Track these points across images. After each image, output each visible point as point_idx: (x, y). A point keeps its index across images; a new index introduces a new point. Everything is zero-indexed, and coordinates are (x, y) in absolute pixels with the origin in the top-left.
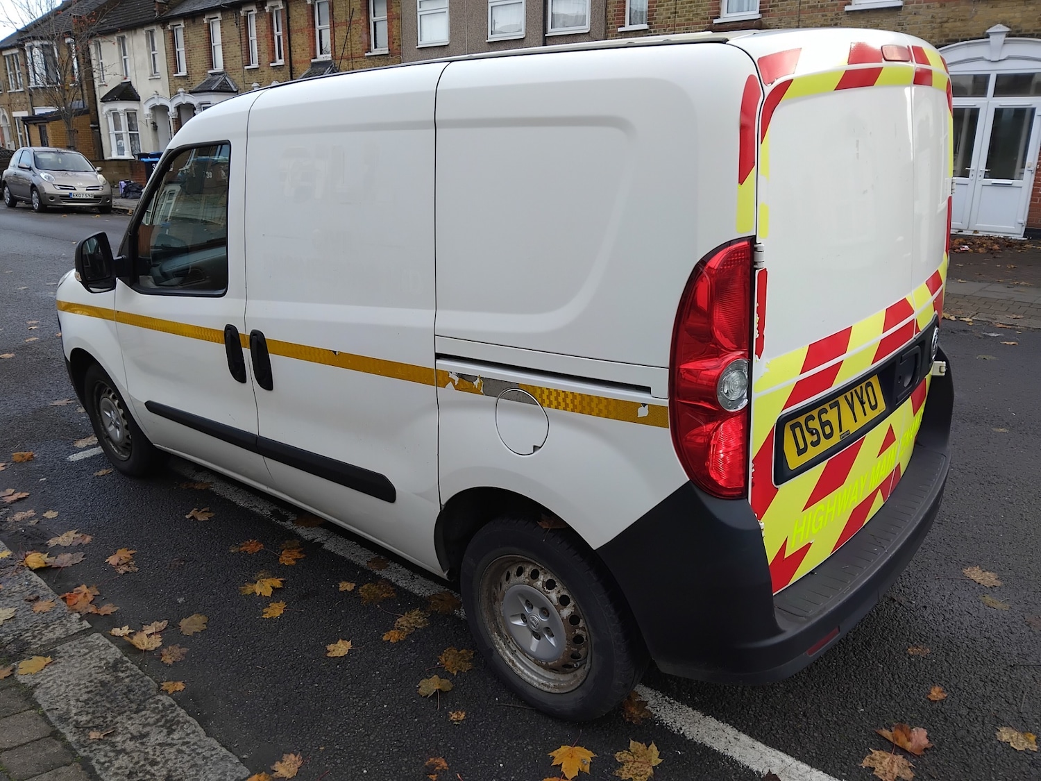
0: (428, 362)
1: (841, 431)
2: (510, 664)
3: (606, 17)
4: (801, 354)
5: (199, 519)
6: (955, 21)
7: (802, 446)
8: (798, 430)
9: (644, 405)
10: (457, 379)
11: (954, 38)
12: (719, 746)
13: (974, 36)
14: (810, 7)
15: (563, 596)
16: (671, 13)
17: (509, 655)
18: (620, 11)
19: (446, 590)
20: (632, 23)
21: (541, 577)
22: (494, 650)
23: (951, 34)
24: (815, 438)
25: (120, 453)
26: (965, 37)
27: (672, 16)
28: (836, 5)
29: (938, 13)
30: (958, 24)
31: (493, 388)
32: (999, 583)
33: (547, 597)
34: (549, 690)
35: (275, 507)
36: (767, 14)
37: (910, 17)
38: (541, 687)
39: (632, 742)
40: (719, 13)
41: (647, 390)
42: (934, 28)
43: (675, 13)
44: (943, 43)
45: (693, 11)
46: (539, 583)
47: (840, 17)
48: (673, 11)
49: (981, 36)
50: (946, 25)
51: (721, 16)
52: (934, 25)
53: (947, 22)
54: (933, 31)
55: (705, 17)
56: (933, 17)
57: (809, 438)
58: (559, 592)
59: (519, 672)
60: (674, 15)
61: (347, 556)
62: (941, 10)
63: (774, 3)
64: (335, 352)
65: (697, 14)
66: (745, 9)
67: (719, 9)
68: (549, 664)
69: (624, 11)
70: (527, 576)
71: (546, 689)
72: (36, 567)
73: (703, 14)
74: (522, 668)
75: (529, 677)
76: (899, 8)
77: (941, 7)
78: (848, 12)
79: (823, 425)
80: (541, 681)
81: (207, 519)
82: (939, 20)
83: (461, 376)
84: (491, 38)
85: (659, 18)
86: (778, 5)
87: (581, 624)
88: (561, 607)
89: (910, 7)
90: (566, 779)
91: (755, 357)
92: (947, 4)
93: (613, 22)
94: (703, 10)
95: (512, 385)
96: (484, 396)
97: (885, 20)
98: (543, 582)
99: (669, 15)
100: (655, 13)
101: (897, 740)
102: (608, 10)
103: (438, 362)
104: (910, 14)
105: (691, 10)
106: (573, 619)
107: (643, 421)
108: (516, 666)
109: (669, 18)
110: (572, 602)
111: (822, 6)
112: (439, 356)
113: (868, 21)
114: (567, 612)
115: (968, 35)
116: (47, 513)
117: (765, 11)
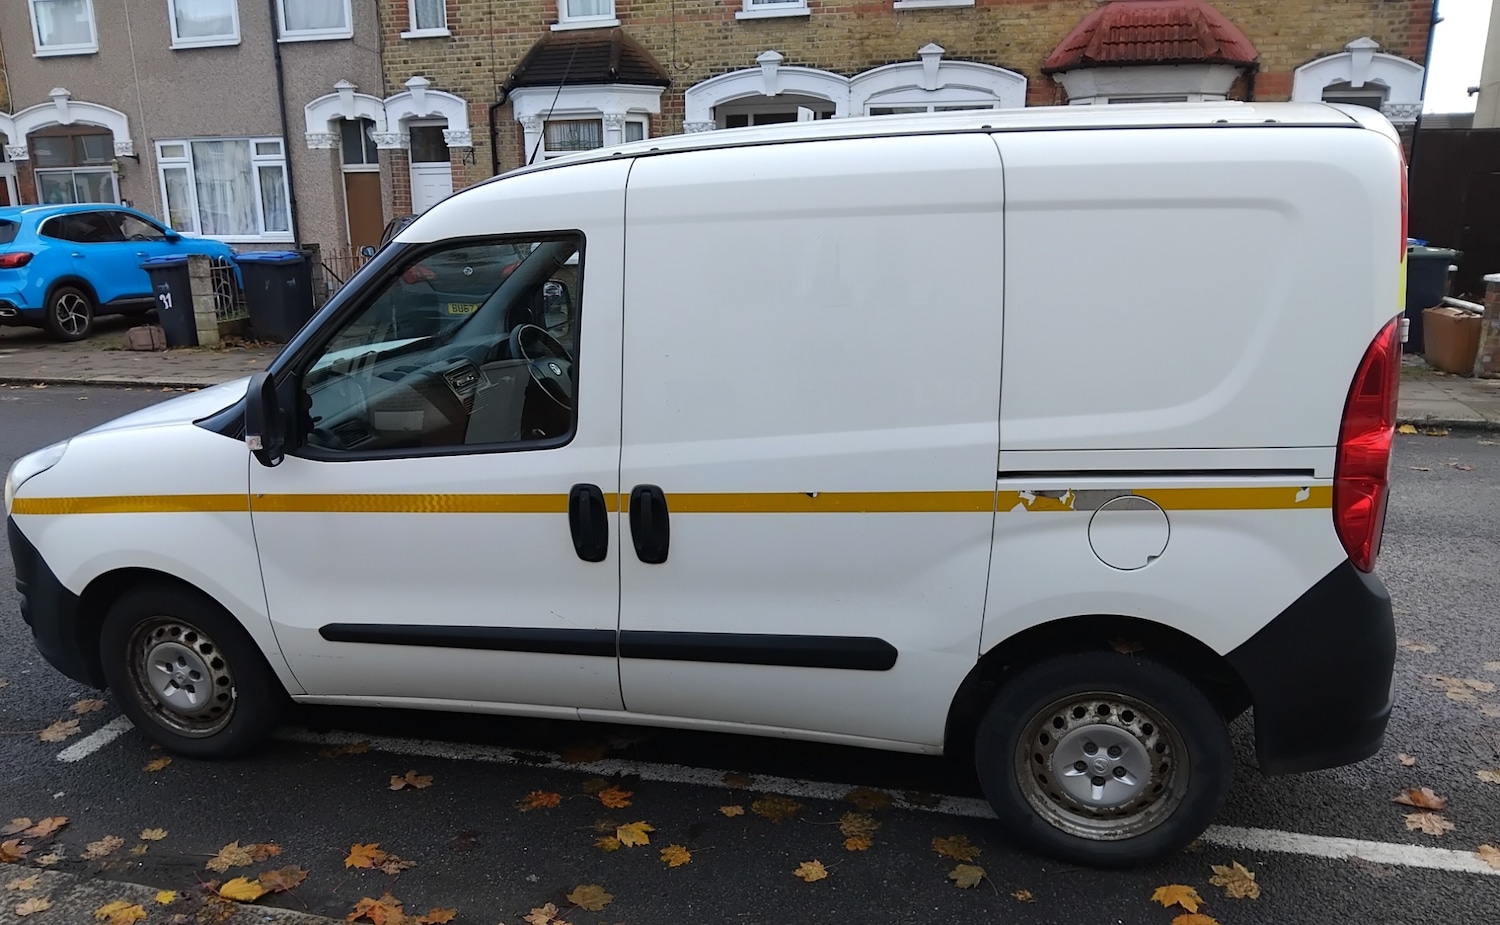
0: (986, 482)
2: (1057, 825)
3: (378, 14)
5: (419, 787)
6: (878, 38)
9: (1305, 488)
10: (1032, 498)
11: (879, 59)
13: (903, 58)
14: (687, 12)
15: (1145, 725)
16: (484, 13)
17: (1053, 816)
18: (401, 6)
20: (421, 26)
21: (1114, 711)
22: (1035, 815)
23: (874, 54)
26: (892, 59)
27: (485, 17)
28: (723, 10)
29: (855, 27)
30: (882, 41)
31: (1086, 501)
33: (1127, 730)
34: (1117, 837)
35: (514, 751)
36: (628, 20)
37: (821, 31)
38: (1106, 838)
39: (1213, 867)
40: (556, 16)
41: (1310, 472)
42: (853, 46)
43: (490, 13)
44: (867, 66)
45: (517, 12)
46: (1114, 718)
47: (730, 27)
48: (486, 10)
49: (911, 58)
50: (867, 42)
51: (560, 20)
52: (853, 42)
53: (868, 38)
54: (853, 50)
55: (538, 20)
56: (850, 31)
58: (1140, 721)
59: (1070, 831)
60: (488, 16)
62: (859, 22)
63: (636, 5)
64: (811, 495)
65: (525, 16)
66: (594, 11)
67: (556, 10)
68: (1121, 807)
69: (407, 7)
70: (1093, 714)
71: (1111, 838)
72: (254, 898)
73: (533, 17)
74: (1073, 826)
75: (1084, 832)
76: (806, 18)
77: (858, 18)
78: (740, 21)
80: (1103, 832)
82: (858, 36)
83: (1039, 493)
84: (178, 43)
85: (466, 21)
86: (642, 8)
87: (1167, 751)
88: (1146, 736)
89: (820, 16)
90: (1191, 913)
92: (865, 15)
93: (391, 23)
94: (532, 10)
95: (1119, 493)
96: (1076, 512)
97: (789, 33)
98: (1118, 715)
99: (481, 16)
100: (458, 13)
102: (381, 4)
103: (1002, 482)
104: (821, 26)
105: (513, 9)
106: (1159, 748)
107: (1303, 505)
108: (1064, 825)
109: (482, 20)
110: (1156, 729)
111: (704, 12)
112: (1001, 475)
113: (768, 34)
114: (1151, 742)
115: (896, 55)
116: (144, 833)
117: (625, 16)
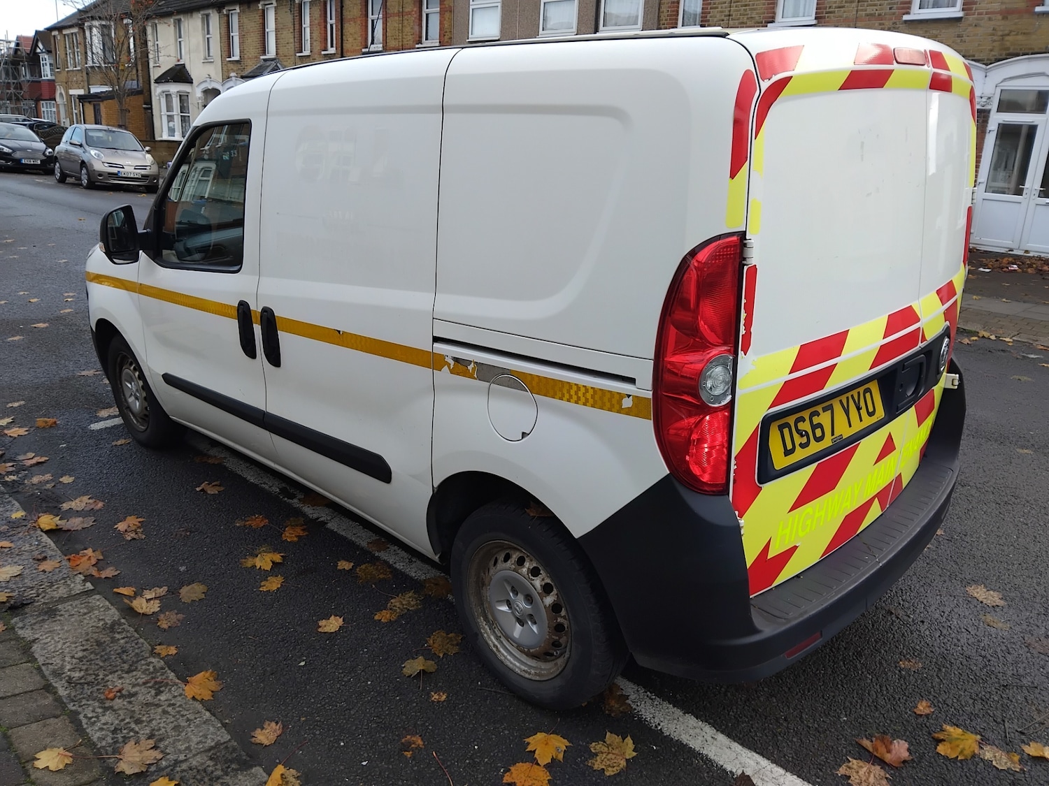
0: (426, 344)
1: (833, 434)
2: (494, 649)
3: (659, 17)
4: (792, 354)
5: (209, 492)
6: (1017, 35)
7: (789, 447)
8: (786, 431)
9: (629, 396)
10: (452, 362)
11: (1015, 52)
12: (695, 744)
13: (1036, 51)
14: (867, 15)
15: (547, 584)
16: (725, 16)
17: (494, 640)
18: (673, 11)
19: (442, 574)
20: (685, 24)
21: (527, 564)
22: (480, 635)
23: (1012, 48)
24: (804, 440)
25: (138, 424)
26: (1026, 51)
27: (725, 18)
28: (894, 14)
29: (1000, 26)
30: (1020, 37)
31: (486, 374)
32: (1002, 603)
33: (531, 584)
34: (530, 677)
35: (284, 485)
36: (823, 20)
37: (970, 29)
38: (523, 674)
39: (608, 734)
40: (774, 17)
41: (632, 381)
42: (995, 41)
43: (729, 16)
44: (1004, 57)
45: (747, 15)
46: (525, 570)
47: (897, 26)
48: (727, 13)
49: (1044, 51)
50: (1007, 38)
51: (776, 20)
52: (995, 38)
53: (1008, 35)
54: (994, 44)
55: (760, 21)
56: (994, 29)
57: (798, 440)
58: (543, 580)
59: (502, 658)
60: (728, 18)
61: (349, 536)
62: (1003, 22)
63: (831, 10)
64: (339, 332)
65: (752, 17)
66: (801, 14)
67: (774, 13)
68: (531, 651)
69: (678, 12)
70: (513, 562)
71: (527, 676)
72: (47, 528)
73: (757, 18)
74: (506, 654)
75: (511, 663)
76: (959, 19)
77: (1003, 19)
78: (906, 21)
79: (814, 427)
80: (523, 667)
81: (217, 492)
82: (1000, 33)
83: (456, 360)
85: (713, 21)
86: (834, 12)
87: (563, 613)
88: (544, 594)
89: (971, 18)
90: (538, 764)
91: (741, 353)
92: (1009, 17)
93: (666, 22)
94: (757, 14)
95: (504, 371)
96: (478, 381)
97: (944, 31)
98: (528, 569)
99: (723, 17)
100: (709, 16)
101: (877, 750)
102: (661, 10)
103: (436, 345)
104: (970, 25)
105: (746, 13)
106: (556, 608)
107: (628, 412)
108: (499, 651)
109: (723, 20)
110: (555, 591)
111: (879, 15)
112: (436, 339)
113: (926, 31)
114: (549, 600)
115: (1031, 49)
116: (64, 478)
117: (821, 18)
